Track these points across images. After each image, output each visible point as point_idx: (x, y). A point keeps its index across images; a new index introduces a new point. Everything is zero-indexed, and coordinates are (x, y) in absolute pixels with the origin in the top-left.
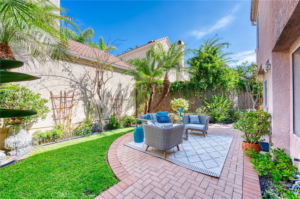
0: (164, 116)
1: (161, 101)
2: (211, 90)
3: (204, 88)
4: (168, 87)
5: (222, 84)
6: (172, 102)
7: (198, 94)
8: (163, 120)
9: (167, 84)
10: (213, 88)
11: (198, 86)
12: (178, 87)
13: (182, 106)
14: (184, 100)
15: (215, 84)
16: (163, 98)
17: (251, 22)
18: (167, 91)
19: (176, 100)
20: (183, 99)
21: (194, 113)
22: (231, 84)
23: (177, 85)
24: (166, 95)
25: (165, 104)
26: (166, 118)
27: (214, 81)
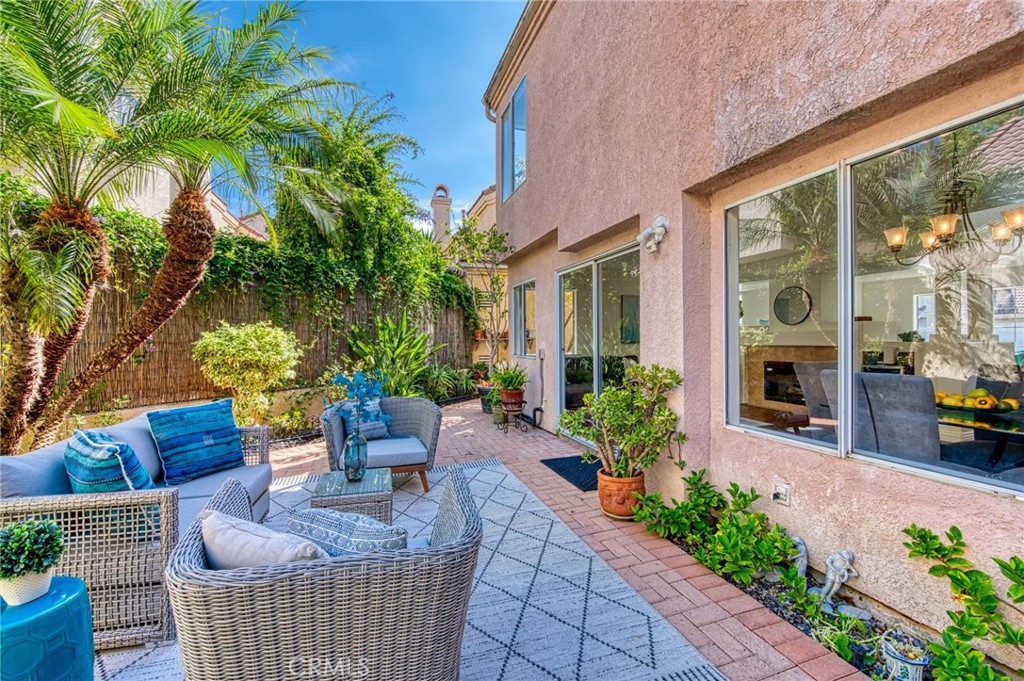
0: (208, 432)
1: (143, 338)
2: (368, 294)
3: (347, 286)
4: (203, 253)
5: (398, 280)
6: (209, 339)
7: (325, 308)
8: (203, 455)
9: (202, 237)
10: (376, 289)
11: (325, 273)
12: (237, 264)
13: (275, 359)
14: (279, 332)
15: (382, 275)
16: (158, 317)
17: (483, 108)
18: (197, 274)
19: (233, 331)
20: (272, 326)
21: (308, 390)
22: (421, 283)
23: (230, 255)
24: (183, 302)
25: (151, 354)
26: (228, 443)
27: (378, 264)
